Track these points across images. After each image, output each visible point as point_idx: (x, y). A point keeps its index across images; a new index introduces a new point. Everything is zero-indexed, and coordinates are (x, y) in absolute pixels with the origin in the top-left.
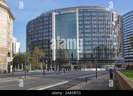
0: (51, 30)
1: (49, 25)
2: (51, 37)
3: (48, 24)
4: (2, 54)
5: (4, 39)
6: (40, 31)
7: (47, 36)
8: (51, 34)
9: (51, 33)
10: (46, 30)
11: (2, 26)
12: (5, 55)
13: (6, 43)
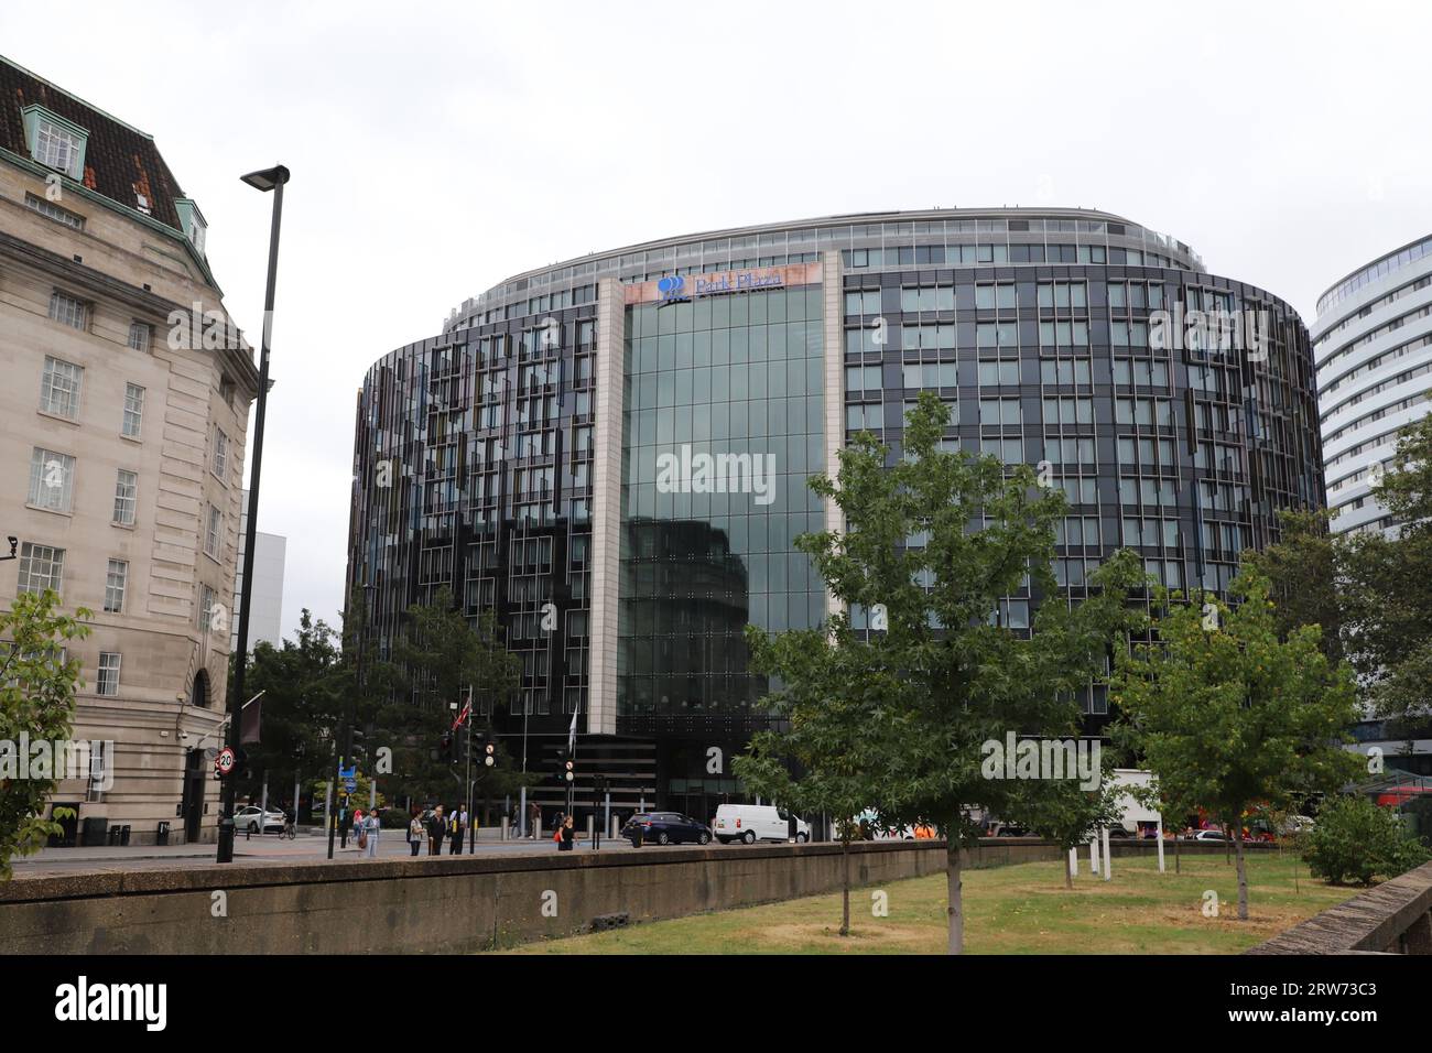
0: (583, 445)
1: (569, 397)
2: (582, 506)
3: (562, 382)
4: (154, 684)
5: (176, 566)
6: (482, 448)
7: (545, 493)
8: (581, 481)
9: (583, 469)
10: (538, 439)
11: (170, 467)
12: (175, 692)
13: (187, 594)
